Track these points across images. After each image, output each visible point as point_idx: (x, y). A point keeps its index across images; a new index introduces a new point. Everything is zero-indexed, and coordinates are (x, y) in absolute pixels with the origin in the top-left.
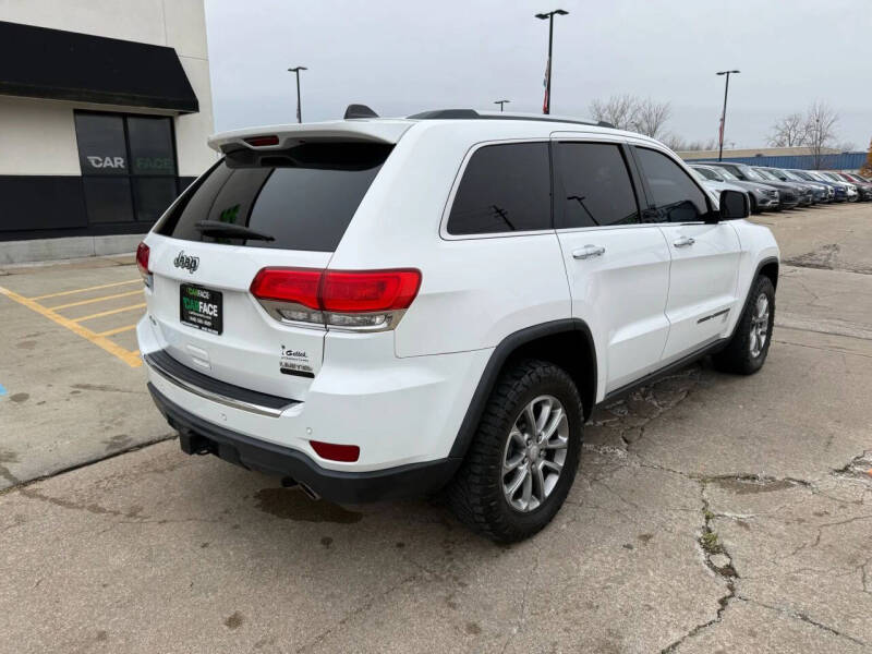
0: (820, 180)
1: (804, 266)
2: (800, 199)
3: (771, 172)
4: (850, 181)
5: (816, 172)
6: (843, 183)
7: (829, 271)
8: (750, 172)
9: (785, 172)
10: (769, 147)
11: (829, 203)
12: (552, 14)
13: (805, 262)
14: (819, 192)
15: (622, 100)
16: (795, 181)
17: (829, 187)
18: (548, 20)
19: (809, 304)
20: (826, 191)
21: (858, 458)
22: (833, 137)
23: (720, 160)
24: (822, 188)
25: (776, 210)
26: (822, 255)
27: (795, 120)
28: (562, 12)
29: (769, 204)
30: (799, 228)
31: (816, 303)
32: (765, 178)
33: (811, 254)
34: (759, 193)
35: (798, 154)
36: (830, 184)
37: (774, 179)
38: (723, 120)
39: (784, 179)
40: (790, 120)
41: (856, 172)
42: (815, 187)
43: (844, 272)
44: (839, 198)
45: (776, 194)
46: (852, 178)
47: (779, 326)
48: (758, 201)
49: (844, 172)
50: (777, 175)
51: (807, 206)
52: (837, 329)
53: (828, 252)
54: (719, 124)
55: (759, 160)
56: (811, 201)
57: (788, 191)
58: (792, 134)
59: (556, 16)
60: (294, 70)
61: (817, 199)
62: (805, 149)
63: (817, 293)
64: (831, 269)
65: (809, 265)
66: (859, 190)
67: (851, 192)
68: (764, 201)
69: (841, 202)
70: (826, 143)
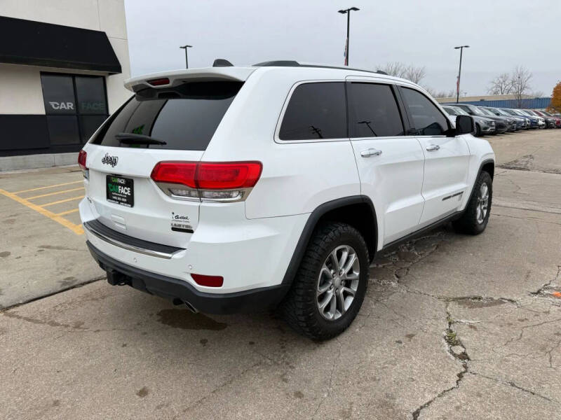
0: (521, 115)
1: (511, 169)
2: (509, 127)
3: (490, 110)
4: (540, 115)
5: (518, 110)
6: (537, 117)
7: (527, 172)
8: (476, 110)
9: (499, 110)
10: (488, 95)
11: (527, 129)
12: (349, 10)
13: (512, 166)
14: (520, 122)
15: (394, 66)
16: (505, 116)
17: (527, 119)
18: (346, 14)
19: (514, 192)
20: (525, 122)
21: (546, 285)
22: (530, 89)
23: (458, 103)
24: (522, 120)
25: (493, 134)
26: (522, 162)
27: (505, 78)
28: (355, 9)
29: (488, 130)
30: (508, 145)
31: (519, 191)
32: (486, 113)
33: (516, 161)
34: (482, 124)
35: (507, 99)
36: (527, 117)
37: (492, 115)
38: (459, 77)
39: (498, 114)
40: (502, 77)
41: (544, 110)
42: (518, 119)
43: (537, 172)
44: (533, 126)
45: (493, 124)
46: (542, 114)
47: (495, 205)
48: (482, 128)
49: (537, 110)
50: (494, 112)
51: (513, 132)
52: (533, 207)
53: (527, 159)
54: (457, 80)
55: (482, 103)
56: (515, 128)
57: (501, 122)
58: (503, 87)
59: (351, 11)
60: (184, 48)
61: (519, 127)
62: (511, 96)
63: (520, 186)
64: (529, 170)
65: (514, 168)
66: (546, 121)
67: (541, 123)
68: (486, 128)
69: (534, 129)
70: (525, 92)
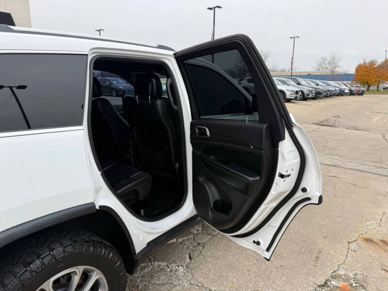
0: (334, 86)
1: (324, 126)
2: (324, 94)
3: (312, 82)
4: (347, 86)
5: (332, 82)
6: (343, 87)
7: (335, 128)
8: (302, 81)
9: (318, 82)
10: (313, 71)
11: (337, 95)
12: (215, 8)
13: (324, 124)
14: (333, 91)
16: (322, 86)
17: (337, 89)
18: (213, 10)
19: (324, 146)
20: (336, 90)
21: (335, 272)
22: (340, 67)
23: (291, 76)
24: (334, 89)
25: (314, 98)
26: (332, 120)
27: (324, 59)
28: (219, 7)
29: (310, 96)
30: (323, 107)
31: (327, 145)
32: (309, 84)
33: (327, 120)
34: (306, 92)
35: (325, 74)
36: (338, 87)
37: (313, 85)
38: (292, 58)
39: (317, 85)
40: (322, 59)
41: (349, 82)
42: (331, 88)
43: (342, 129)
44: (341, 93)
45: (313, 91)
46: (347, 85)
48: (305, 95)
49: (345, 82)
50: (314, 83)
51: (327, 97)
52: (335, 162)
53: (335, 119)
55: (309, 76)
56: (329, 95)
57: (319, 90)
58: (323, 65)
59: (216, 9)
61: (332, 94)
62: (327, 72)
63: (328, 140)
64: (336, 127)
65: (326, 125)
66: (350, 90)
67: (346, 91)
68: (308, 95)
69: (342, 95)
70: (337, 69)
